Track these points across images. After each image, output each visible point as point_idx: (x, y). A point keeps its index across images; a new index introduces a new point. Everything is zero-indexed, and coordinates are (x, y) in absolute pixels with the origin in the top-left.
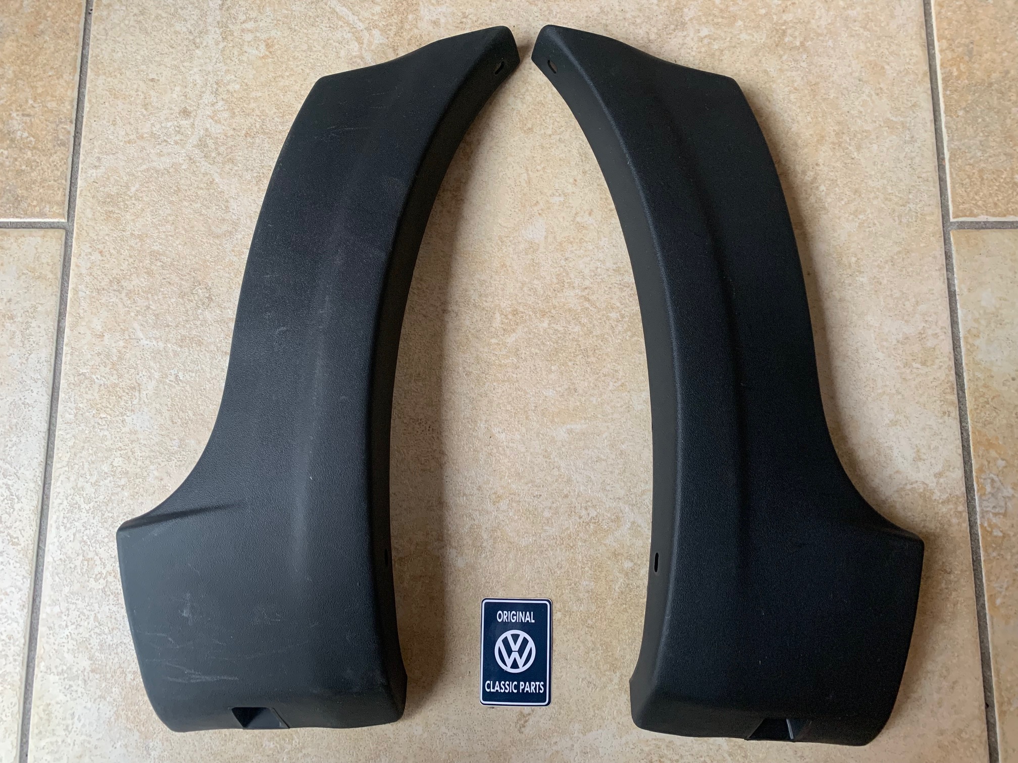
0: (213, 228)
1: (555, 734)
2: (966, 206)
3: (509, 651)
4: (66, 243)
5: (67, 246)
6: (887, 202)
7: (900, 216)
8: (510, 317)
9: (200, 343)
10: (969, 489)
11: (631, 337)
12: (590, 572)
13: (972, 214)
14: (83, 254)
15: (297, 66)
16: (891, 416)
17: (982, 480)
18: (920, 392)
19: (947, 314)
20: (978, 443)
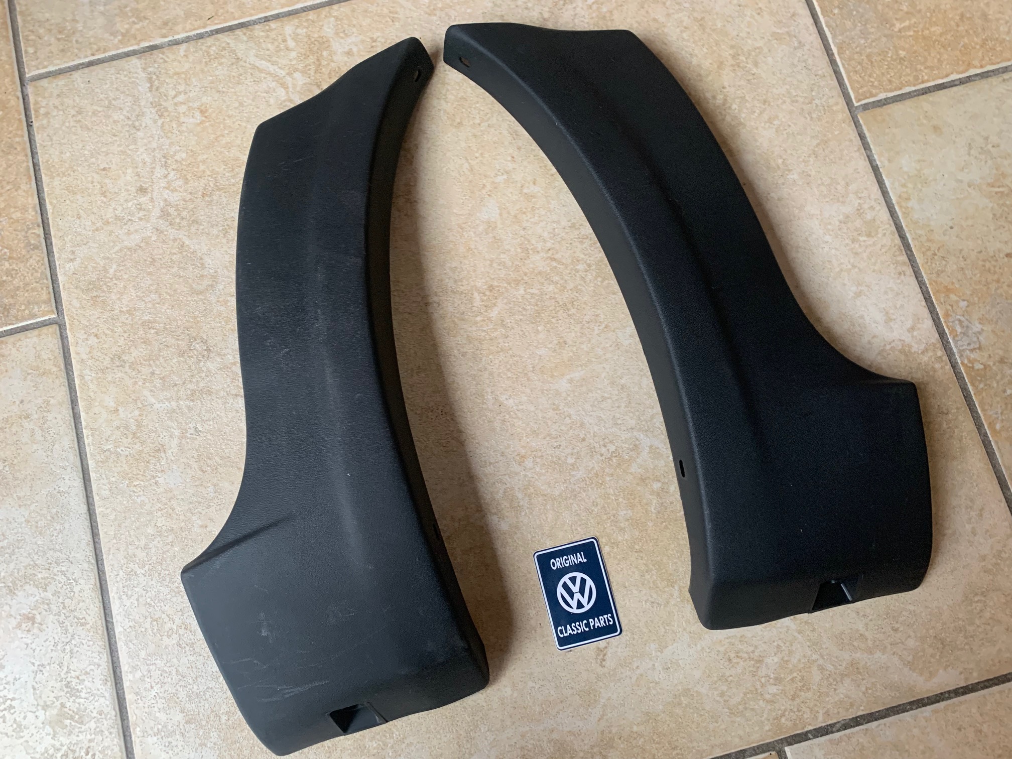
0: (194, 286)
1: (635, 659)
2: (865, 89)
3: (571, 595)
4: (61, 336)
5: (63, 338)
6: (794, 104)
7: (810, 113)
8: (488, 293)
9: (210, 393)
10: (942, 334)
11: (602, 282)
12: (624, 502)
13: (872, 95)
14: (80, 341)
15: (234, 123)
16: (854, 288)
17: (951, 324)
18: (873, 260)
19: (876, 188)
20: (937, 292)
